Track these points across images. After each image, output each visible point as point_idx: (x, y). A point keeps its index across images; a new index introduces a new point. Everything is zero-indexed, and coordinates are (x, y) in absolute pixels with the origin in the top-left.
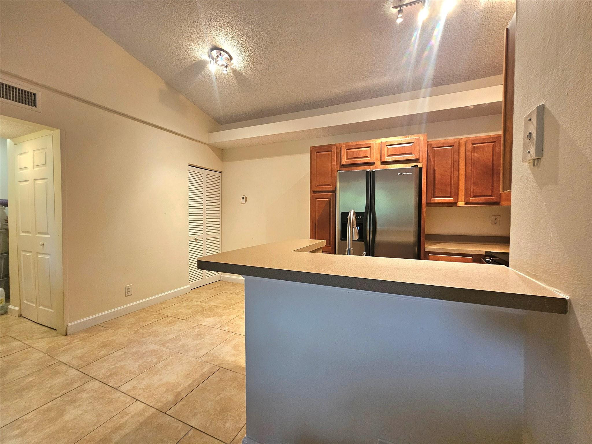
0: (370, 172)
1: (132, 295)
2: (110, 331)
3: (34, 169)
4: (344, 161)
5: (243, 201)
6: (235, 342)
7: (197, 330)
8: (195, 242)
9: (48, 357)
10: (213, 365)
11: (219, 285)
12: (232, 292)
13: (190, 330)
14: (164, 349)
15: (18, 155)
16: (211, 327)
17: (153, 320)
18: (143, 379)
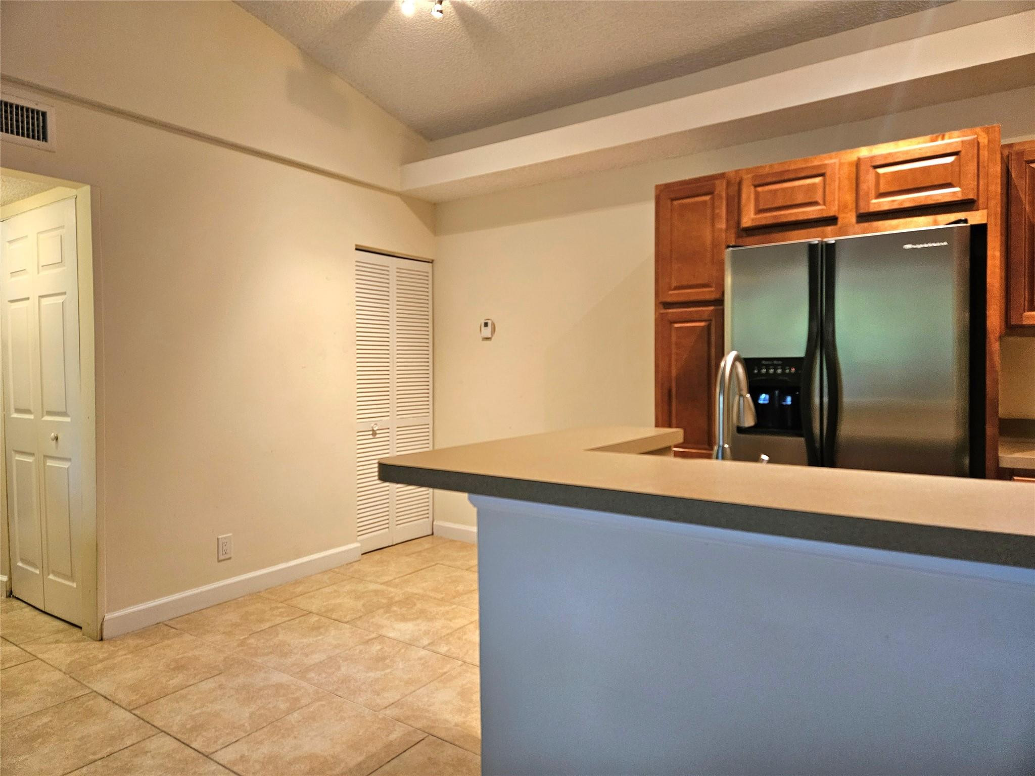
0: (822, 246)
1: (232, 560)
2: (187, 637)
3: (38, 273)
4: (749, 218)
5: (487, 332)
6: (464, 682)
7: (376, 648)
8: (371, 437)
9: (71, 681)
10: (411, 729)
11: (427, 546)
12: (458, 563)
13: (361, 647)
14: (304, 684)
15: (8, 244)
16: (409, 644)
17: (278, 620)
18: (261, 742)
